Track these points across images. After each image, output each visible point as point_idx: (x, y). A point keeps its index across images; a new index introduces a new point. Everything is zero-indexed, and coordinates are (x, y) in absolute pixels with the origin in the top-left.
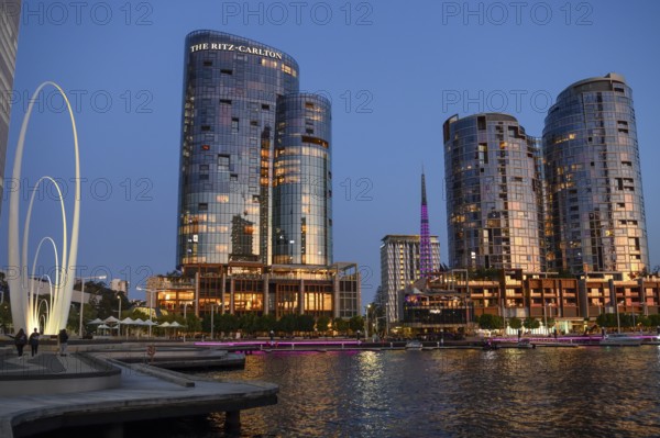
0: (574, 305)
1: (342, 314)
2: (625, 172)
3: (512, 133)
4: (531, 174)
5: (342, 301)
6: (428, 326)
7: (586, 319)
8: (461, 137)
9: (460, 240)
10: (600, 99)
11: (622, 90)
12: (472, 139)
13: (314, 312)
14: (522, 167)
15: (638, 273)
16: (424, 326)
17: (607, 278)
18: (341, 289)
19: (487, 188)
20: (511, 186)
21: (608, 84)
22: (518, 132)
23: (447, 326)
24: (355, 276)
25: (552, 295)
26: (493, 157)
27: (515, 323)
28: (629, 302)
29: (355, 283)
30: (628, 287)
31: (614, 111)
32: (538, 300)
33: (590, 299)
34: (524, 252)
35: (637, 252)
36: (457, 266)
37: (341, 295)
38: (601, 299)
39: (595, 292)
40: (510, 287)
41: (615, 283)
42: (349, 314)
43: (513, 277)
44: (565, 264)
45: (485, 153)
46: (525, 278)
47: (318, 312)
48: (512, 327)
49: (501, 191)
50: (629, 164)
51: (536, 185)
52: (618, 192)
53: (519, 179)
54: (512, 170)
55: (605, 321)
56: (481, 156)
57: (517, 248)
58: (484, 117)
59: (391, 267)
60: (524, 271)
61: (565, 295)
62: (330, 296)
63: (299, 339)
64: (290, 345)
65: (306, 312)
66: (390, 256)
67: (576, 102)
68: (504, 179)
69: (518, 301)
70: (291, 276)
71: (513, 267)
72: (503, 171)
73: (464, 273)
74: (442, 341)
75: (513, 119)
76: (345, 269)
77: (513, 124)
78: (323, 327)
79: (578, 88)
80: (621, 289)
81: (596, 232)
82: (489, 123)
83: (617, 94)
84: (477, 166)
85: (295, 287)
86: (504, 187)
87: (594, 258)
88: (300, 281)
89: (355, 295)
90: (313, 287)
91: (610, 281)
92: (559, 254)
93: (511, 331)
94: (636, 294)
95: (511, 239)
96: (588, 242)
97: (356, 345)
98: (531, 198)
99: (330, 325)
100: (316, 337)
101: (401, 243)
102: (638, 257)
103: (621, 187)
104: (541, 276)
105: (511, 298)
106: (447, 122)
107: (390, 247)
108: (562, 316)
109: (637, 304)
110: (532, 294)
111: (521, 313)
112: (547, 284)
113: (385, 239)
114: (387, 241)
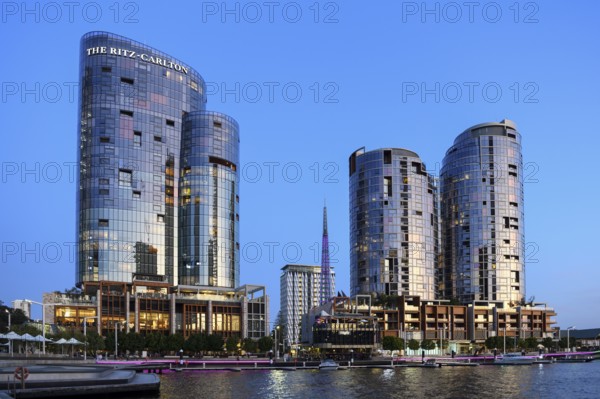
0: (463, 329)
1: (250, 334)
2: (512, 212)
3: (414, 169)
4: (430, 210)
5: (250, 322)
6: (338, 347)
7: (473, 342)
8: (365, 170)
9: (361, 266)
10: (491, 143)
11: (513, 136)
12: (378, 172)
13: (222, 332)
14: (421, 200)
15: (517, 303)
16: (334, 346)
17: (491, 306)
18: (250, 311)
19: (390, 220)
20: (412, 219)
21: (503, 130)
22: (420, 169)
23: (355, 346)
24: (263, 299)
25: (445, 320)
26: (397, 190)
27: (414, 345)
28: (509, 327)
29: (263, 305)
30: (508, 314)
31: (505, 153)
32: (431, 325)
33: (477, 324)
34: (421, 281)
35: (517, 284)
36: (360, 292)
37: (250, 316)
38: (486, 325)
39: (481, 319)
40: (408, 313)
41: (498, 310)
42: (257, 335)
43: (410, 303)
44: (454, 293)
45: (390, 186)
46: (421, 304)
47: (226, 332)
48: (411, 348)
49: (402, 224)
50: (515, 205)
51: (433, 218)
52: (505, 230)
53: (419, 213)
54: (414, 204)
55: (491, 343)
56: (386, 189)
57: (415, 277)
58: (390, 152)
59: (290, 294)
60: (421, 298)
61: (455, 320)
62: (237, 317)
63: (208, 359)
64: (201, 364)
65: (215, 332)
66: (290, 284)
67: (473, 144)
68: (406, 213)
69: (414, 324)
70: (199, 297)
71: (411, 294)
72: (405, 204)
73: (367, 299)
74: (352, 360)
75: (416, 155)
76: (252, 292)
77: (416, 160)
78: (232, 347)
79: (476, 131)
80: (503, 316)
81: (483, 266)
82: (396, 159)
83: (510, 139)
84: (382, 198)
85: (203, 307)
86: (405, 220)
87: (481, 288)
88: (207, 302)
89: (263, 316)
90: (219, 308)
91: (494, 309)
92: (449, 285)
93: (410, 352)
94: (514, 321)
95: (410, 269)
96: (476, 274)
97: (268, 364)
98: (430, 231)
99: (239, 345)
100: (226, 356)
101: (300, 272)
102: (517, 288)
103: (507, 225)
104: (435, 303)
105: (408, 323)
106: (354, 154)
107: (290, 276)
108: (452, 339)
109: (515, 328)
110: (427, 319)
111: (417, 336)
112: (441, 310)
113: (284, 269)
114: (287, 270)
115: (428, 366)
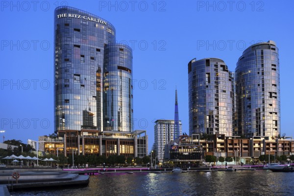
0: (247, 151)
1: (139, 155)
2: (273, 89)
3: (222, 68)
4: (230, 89)
5: (138, 149)
6: (182, 161)
7: (253, 158)
8: (196, 70)
9: (195, 120)
10: (262, 53)
11: (274, 49)
12: (203, 71)
13: (125, 154)
14: (225, 85)
15: (276, 137)
16: (180, 161)
17: (262, 139)
18: (138, 143)
19: (209, 95)
20: (221, 95)
21: (269, 46)
22: (225, 68)
23: (191, 161)
24: (145, 137)
25: (238, 146)
26: (213, 80)
27: (221, 159)
28: (271, 150)
29: (145, 140)
30: (271, 143)
31: (270, 59)
32: (231, 149)
33: (254, 148)
34: (225, 127)
35: (276, 127)
36: (194, 133)
37: (138, 146)
38: (259, 149)
39: (257, 145)
40: (219, 143)
41: (266, 141)
42: (142, 155)
43: (219, 138)
44: (243, 132)
45: (209, 78)
46: (225, 138)
47: (127, 154)
48: (220, 161)
49: (216, 97)
50: (275, 85)
51: (232, 94)
52: (270, 99)
53: (224, 91)
54: (222, 87)
56: (207, 79)
57: (222, 125)
58: (209, 60)
59: (159, 134)
60: (226, 135)
61: (243, 146)
62: (132, 147)
63: (118, 167)
64: (114, 170)
65: (121, 154)
66: (159, 130)
67: (253, 54)
68: (217, 91)
69: (222, 149)
70: (114, 137)
71: (220, 133)
72: (217, 87)
73: (198, 136)
74: (190, 168)
75: (223, 61)
76: (139, 134)
77: (223, 64)
78: (129, 161)
79: (254, 47)
80: (268, 144)
81: (258, 118)
82: (212, 64)
83: (272, 51)
84: (205, 84)
85: (115, 142)
86: (217, 95)
87: (257, 129)
88: (117, 139)
89: (145, 146)
90: (123, 142)
91: (264, 140)
92: (240, 128)
93: (219, 163)
94: (275, 146)
95: (220, 121)
96: (255, 122)
97: (147, 170)
98: (230, 100)
99: (133, 161)
100: (127, 166)
101: (164, 124)
102: (276, 129)
103: (271, 97)
104: (232, 138)
105: (219, 148)
106: (191, 62)
107: (159, 125)
108: (242, 156)
109: (274, 150)
110: (229, 146)
111: (223, 155)
112: (236, 141)
113: (156, 122)
114: (158, 123)
115: (229, 170)
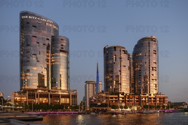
0: (138, 103)
1: (72, 104)
2: (154, 65)
3: (124, 52)
4: (128, 65)
5: (72, 101)
7: (141, 106)
9: (107, 83)
10: (149, 43)
11: (155, 41)
12: (112, 53)
14: (126, 62)
15: (156, 94)
16: (96, 108)
18: (72, 97)
19: (116, 68)
20: (123, 68)
21: (152, 39)
23: (102, 108)
24: (76, 93)
25: (132, 100)
26: (118, 60)
27: (121, 107)
28: (152, 102)
29: (76, 95)
30: (152, 98)
31: (153, 47)
32: (128, 101)
33: (142, 101)
34: (125, 88)
36: (106, 91)
37: (72, 99)
38: (145, 101)
39: (144, 99)
40: (121, 97)
42: (74, 104)
43: (122, 94)
44: (136, 91)
45: (116, 58)
46: (125, 95)
47: (65, 104)
49: (120, 70)
50: (156, 63)
51: (130, 68)
52: (152, 71)
53: (125, 66)
54: (123, 64)
55: (146, 107)
56: (114, 59)
57: (123, 86)
58: (116, 47)
59: (88, 90)
60: (125, 93)
61: (136, 100)
62: (69, 99)
63: (60, 111)
64: (57, 113)
65: (62, 104)
66: (88, 87)
67: (142, 44)
68: (121, 66)
69: (123, 101)
70: (56, 93)
71: (122, 92)
72: (120, 64)
73: (108, 93)
75: (124, 48)
76: (73, 91)
77: (124, 50)
78: (66, 108)
79: (143, 39)
80: (151, 98)
81: (145, 83)
82: (118, 49)
83: (154, 42)
84: (113, 62)
85: (58, 97)
86: (120, 68)
88: (59, 95)
89: (76, 99)
90: (63, 96)
91: (148, 96)
92: (135, 88)
93: (120, 110)
94: (154, 100)
95: (122, 84)
96: (143, 85)
98: (128, 72)
99: (69, 108)
100: (65, 111)
101: (91, 83)
102: (156, 89)
103: (153, 70)
104: (129, 94)
105: (121, 100)
106: (105, 48)
108: (134, 106)
109: (154, 102)
110: (127, 99)
111: (123, 105)
112: (131, 97)
113: (86, 82)
